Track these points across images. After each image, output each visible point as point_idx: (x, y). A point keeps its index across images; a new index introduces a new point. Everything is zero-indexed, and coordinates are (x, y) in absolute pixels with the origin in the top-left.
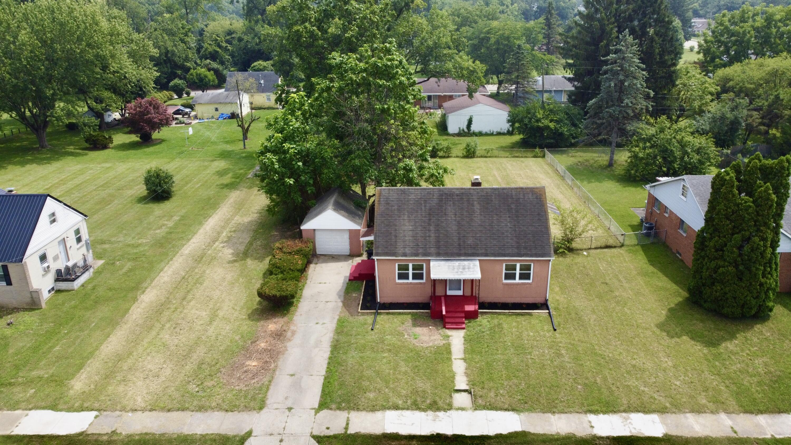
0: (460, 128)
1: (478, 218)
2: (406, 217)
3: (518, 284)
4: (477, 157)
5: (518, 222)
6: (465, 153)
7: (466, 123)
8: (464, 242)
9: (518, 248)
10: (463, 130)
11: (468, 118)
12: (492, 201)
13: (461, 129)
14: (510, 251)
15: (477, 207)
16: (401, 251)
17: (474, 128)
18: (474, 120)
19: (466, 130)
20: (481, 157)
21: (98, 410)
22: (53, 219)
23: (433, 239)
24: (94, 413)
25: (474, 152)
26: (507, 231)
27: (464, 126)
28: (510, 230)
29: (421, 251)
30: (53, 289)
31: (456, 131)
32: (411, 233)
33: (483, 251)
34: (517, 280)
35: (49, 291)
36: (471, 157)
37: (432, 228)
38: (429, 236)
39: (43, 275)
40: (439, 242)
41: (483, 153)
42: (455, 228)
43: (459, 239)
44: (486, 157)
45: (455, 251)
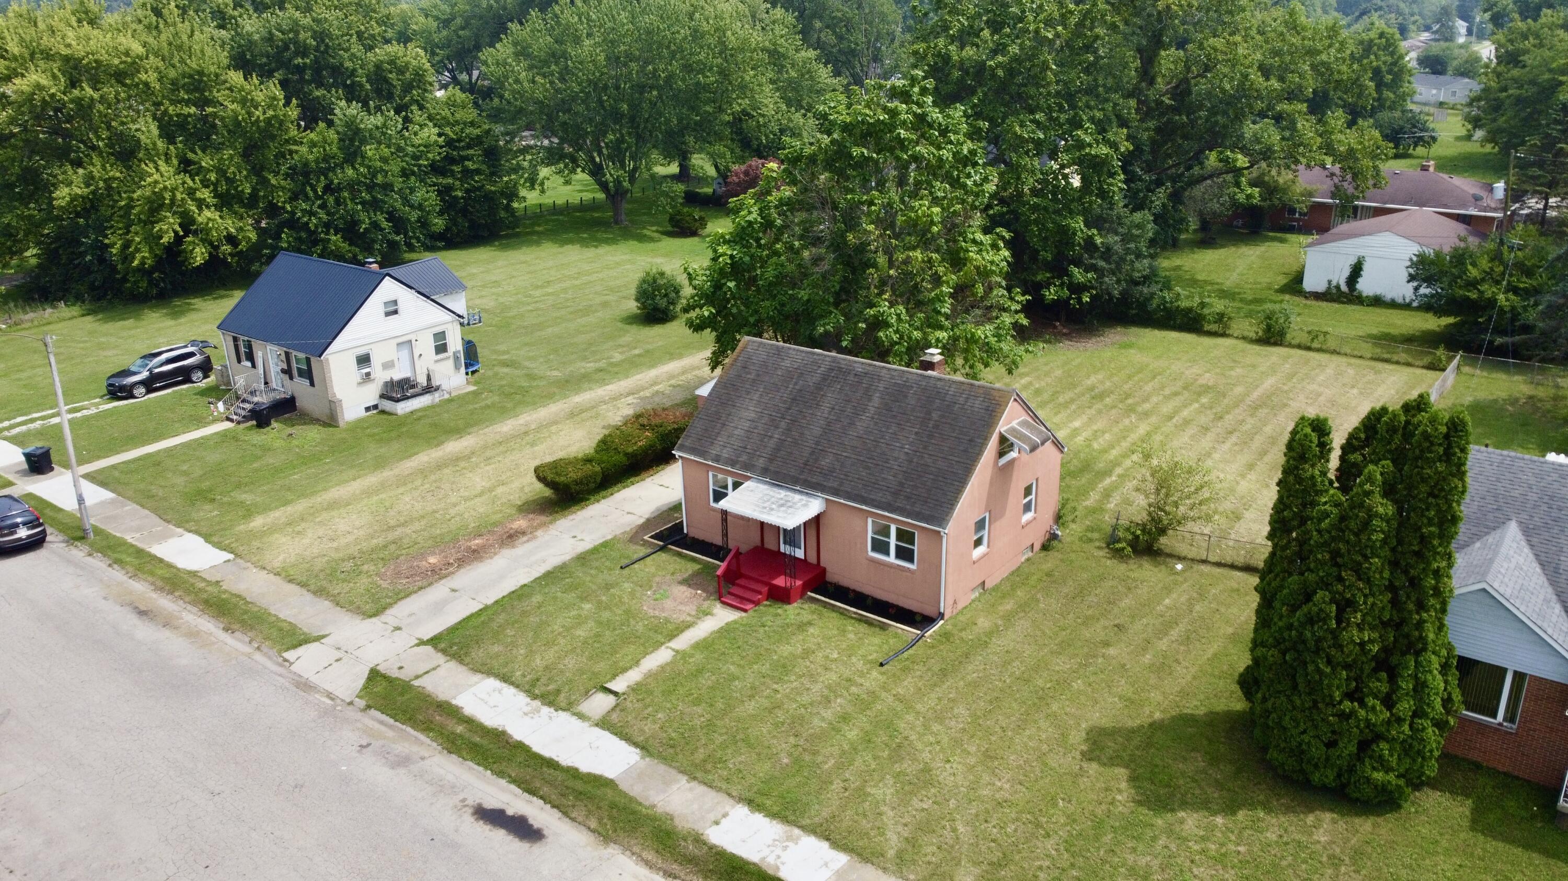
0: (1330, 282)
1: (864, 422)
2: (756, 397)
3: (891, 566)
4: (1291, 346)
5: (925, 448)
6: (1260, 334)
7: (1347, 272)
8: (817, 460)
9: (896, 494)
10: (1338, 287)
11: (1353, 260)
12: (906, 397)
13: (1334, 283)
14: (878, 496)
15: (876, 400)
16: (714, 452)
17: (1366, 286)
18: (1366, 267)
19: (1344, 288)
20: (1299, 347)
21: (237, 555)
22: (392, 310)
23: (772, 443)
24: (231, 556)
25: (1282, 334)
26: (896, 459)
27: (1340, 277)
28: (903, 457)
29: (744, 458)
30: (375, 407)
31: (1321, 287)
32: (748, 424)
33: (835, 485)
34: (892, 559)
35: (368, 409)
36: (1275, 344)
37: (783, 424)
38: (771, 437)
39: (359, 384)
40: (779, 450)
41: (1304, 338)
42: (817, 431)
43: (812, 453)
44: (1309, 349)
45: (793, 472)
